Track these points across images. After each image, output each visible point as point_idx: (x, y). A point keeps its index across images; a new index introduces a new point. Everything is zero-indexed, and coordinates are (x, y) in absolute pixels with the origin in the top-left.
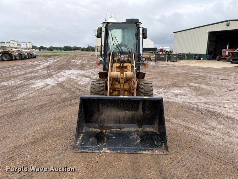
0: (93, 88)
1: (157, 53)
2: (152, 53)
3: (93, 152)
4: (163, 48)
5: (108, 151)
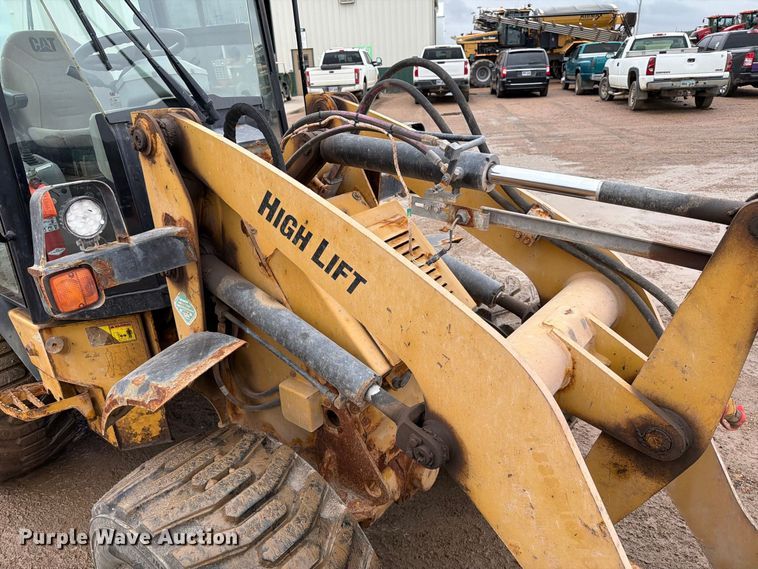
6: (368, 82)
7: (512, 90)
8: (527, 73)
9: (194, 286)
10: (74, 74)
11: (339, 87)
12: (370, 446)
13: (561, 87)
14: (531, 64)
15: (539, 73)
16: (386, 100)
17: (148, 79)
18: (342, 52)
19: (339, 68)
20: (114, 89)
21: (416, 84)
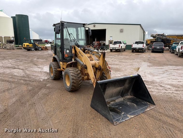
0: (73, 76)
1: (43, 43)
2: (39, 43)
3: (126, 120)
4: (47, 39)
5: (132, 116)
6: (122, 47)
7: (155, 51)
8: (158, 48)
9: (74, 58)
10: (69, 42)
11: (116, 48)
12: (84, 72)
13: (169, 51)
14: (159, 46)
15: (161, 48)
16: (127, 51)
17: (74, 43)
18: (118, 41)
19: (116, 44)
20: (72, 44)
21: (132, 48)
